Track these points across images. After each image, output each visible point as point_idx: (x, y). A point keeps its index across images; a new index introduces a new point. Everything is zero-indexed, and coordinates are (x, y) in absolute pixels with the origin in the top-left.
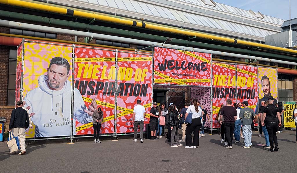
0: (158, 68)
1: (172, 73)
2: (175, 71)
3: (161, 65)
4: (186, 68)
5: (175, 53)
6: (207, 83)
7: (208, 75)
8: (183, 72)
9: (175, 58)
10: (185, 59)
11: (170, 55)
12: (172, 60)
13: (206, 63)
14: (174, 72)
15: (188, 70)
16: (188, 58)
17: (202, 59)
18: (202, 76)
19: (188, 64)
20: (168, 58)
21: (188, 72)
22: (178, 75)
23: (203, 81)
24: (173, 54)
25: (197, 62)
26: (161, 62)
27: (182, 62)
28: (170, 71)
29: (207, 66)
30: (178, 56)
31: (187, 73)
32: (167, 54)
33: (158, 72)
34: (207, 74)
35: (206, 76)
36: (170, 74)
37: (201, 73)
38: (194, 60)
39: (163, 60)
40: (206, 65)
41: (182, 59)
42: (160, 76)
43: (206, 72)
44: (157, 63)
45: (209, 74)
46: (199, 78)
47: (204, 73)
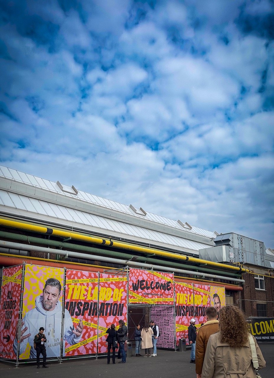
0: (132, 288)
1: (143, 292)
2: (146, 290)
3: (134, 285)
4: (154, 287)
5: (145, 274)
6: (171, 301)
7: (172, 295)
8: (152, 292)
9: (146, 278)
10: (153, 279)
11: (141, 275)
12: (143, 281)
13: (170, 282)
14: (145, 292)
15: (156, 289)
16: (155, 278)
17: (167, 279)
18: (167, 295)
19: (155, 284)
20: (140, 279)
21: (155, 291)
22: (148, 294)
23: (168, 300)
24: (143, 275)
25: (163, 282)
26: (135, 282)
27: (151, 282)
28: (142, 291)
29: (171, 286)
30: (147, 276)
31: (155, 293)
32: (139, 275)
33: (132, 292)
34: (171, 293)
35: (170, 295)
36: (142, 294)
37: (167, 292)
38: (160, 280)
39: (136, 280)
40: (170, 284)
41: (151, 279)
42: (133, 295)
43: (170, 291)
44: (131, 283)
45: (172, 293)
46: (165, 297)
47: (169, 292)
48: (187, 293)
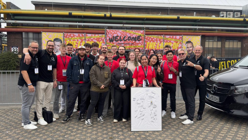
1: (117, 43)
5: (119, 32)
6: (141, 48)
7: (142, 43)
8: (124, 42)
9: (119, 35)
10: (126, 35)
13: (140, 36)
15: (128, 41)
17: (138, 34)
18: (138, 44)
19: (127, 38)
20: (115, 35)
22: (121, 44)
25: (134, 36)
33: (109, 43)
44: (108, 38)
48: (157, 42)
